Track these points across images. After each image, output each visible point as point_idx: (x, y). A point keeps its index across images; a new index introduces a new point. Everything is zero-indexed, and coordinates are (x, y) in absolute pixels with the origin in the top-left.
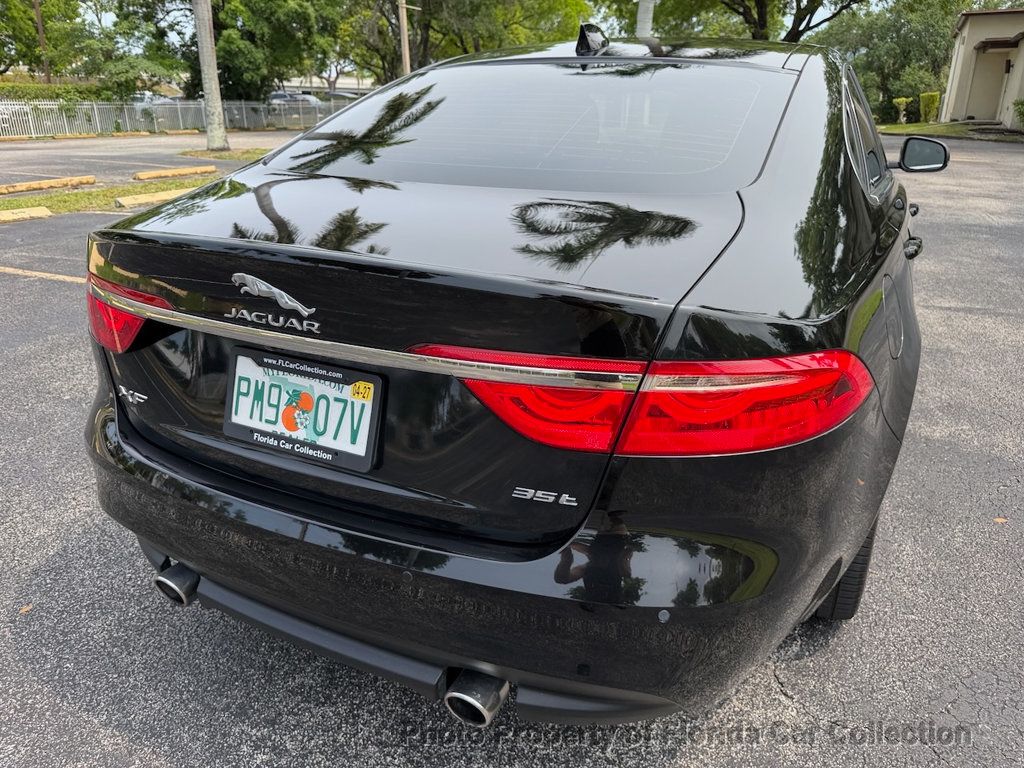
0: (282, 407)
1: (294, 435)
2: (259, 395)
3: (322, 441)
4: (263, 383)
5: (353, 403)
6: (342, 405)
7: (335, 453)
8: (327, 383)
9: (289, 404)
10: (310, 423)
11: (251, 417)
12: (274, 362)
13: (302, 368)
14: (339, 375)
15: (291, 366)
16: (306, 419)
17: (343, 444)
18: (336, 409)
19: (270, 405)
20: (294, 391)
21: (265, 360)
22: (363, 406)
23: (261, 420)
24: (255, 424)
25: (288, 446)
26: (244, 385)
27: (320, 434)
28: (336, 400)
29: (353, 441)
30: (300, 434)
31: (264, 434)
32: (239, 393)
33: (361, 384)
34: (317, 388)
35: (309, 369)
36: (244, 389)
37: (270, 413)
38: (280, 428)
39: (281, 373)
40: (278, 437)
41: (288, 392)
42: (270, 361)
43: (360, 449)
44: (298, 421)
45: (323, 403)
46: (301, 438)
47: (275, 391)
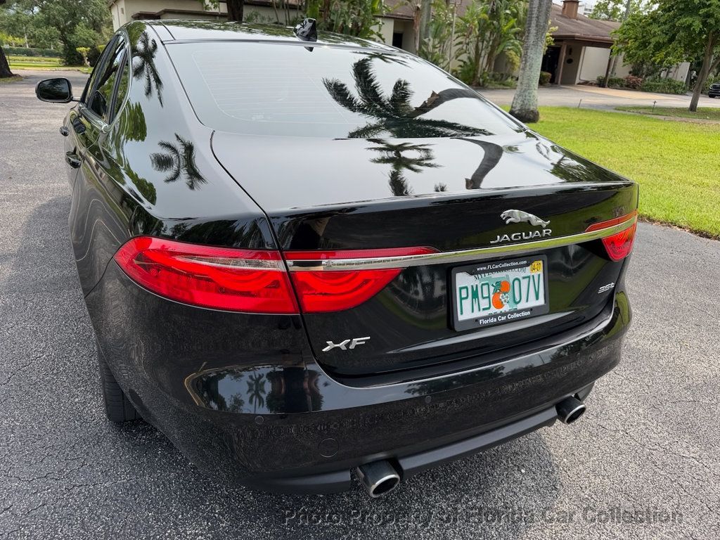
0: (492, 296)
1: (503, 310)
2: (475, 295)
3: (520, 307)
4: (477, 286)
5: (533, 276)
6: (527, 279)
7: (531, 309)
8: (516, 270)
9: (495, 293)
10: (510, 299)
11: (473, 311)
12: (485, 268)
13: (503, 266)
14: (525, 262)
15: (497, 267)
16: (507, 297)
17: (533, 303)
18: (524, 283)
19: (484, 298)
20: (497, 282)
21: (478, 269)
22: (539, 275)
23: (479, 310)
24: (477, 314)
25: (504, 318)
26: (464, 292)
27: (517, 303)
28: (524, 278)
29: (537, 298)
30: (506, 308)
31: (486, 318)
32: (462, 299)
33: (535, 263)
34: (511, 275)
35: (508, 265)
36: (464, 295)
37: (484, 303)
38: (493, 310)
39: (487, 274)
40: (495, 316)
41: (493, 285)
42: (482, 269)
43: (541, 302)
44: (503, 300)
45: (516, 282)
46: (507, 310)
47: (485, 288)
